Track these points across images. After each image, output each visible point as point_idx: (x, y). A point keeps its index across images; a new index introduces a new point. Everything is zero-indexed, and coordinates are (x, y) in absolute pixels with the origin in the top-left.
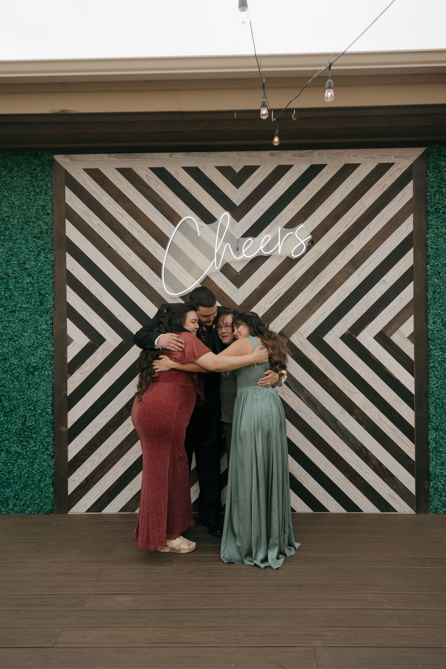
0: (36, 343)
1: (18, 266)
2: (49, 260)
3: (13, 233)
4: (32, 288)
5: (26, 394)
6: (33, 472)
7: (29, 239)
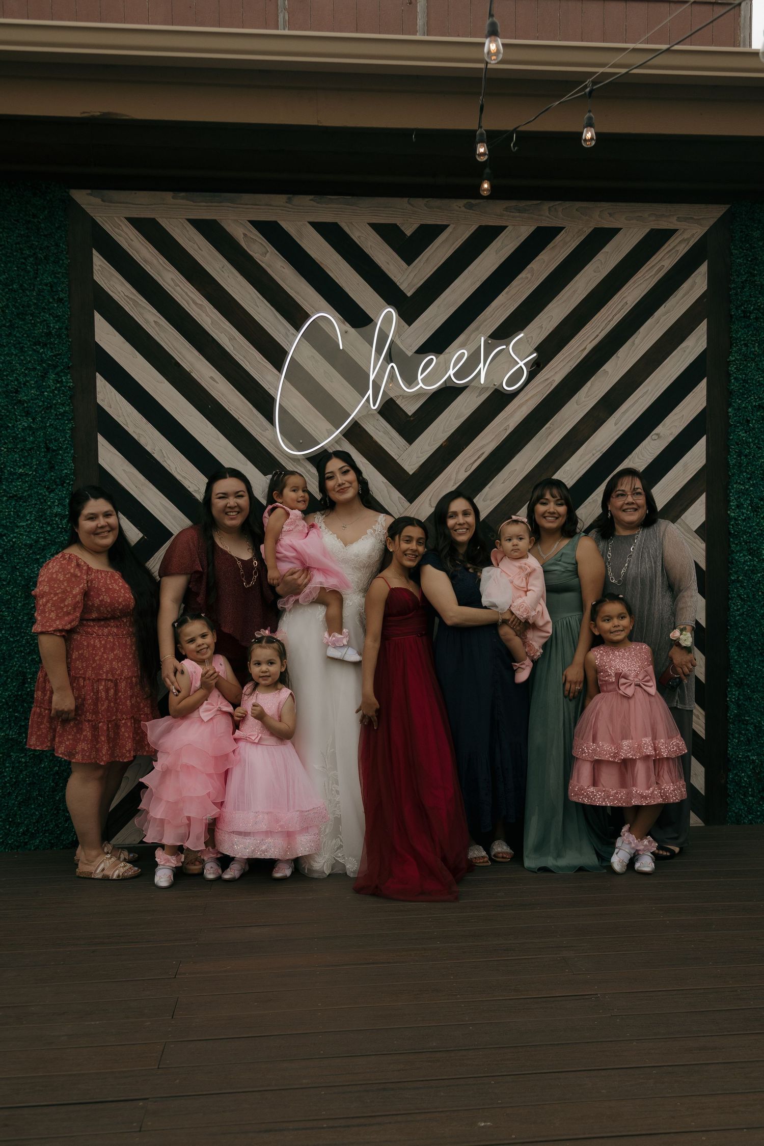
2: (65, 387)
5: (25, 633)
7: (26, 346)
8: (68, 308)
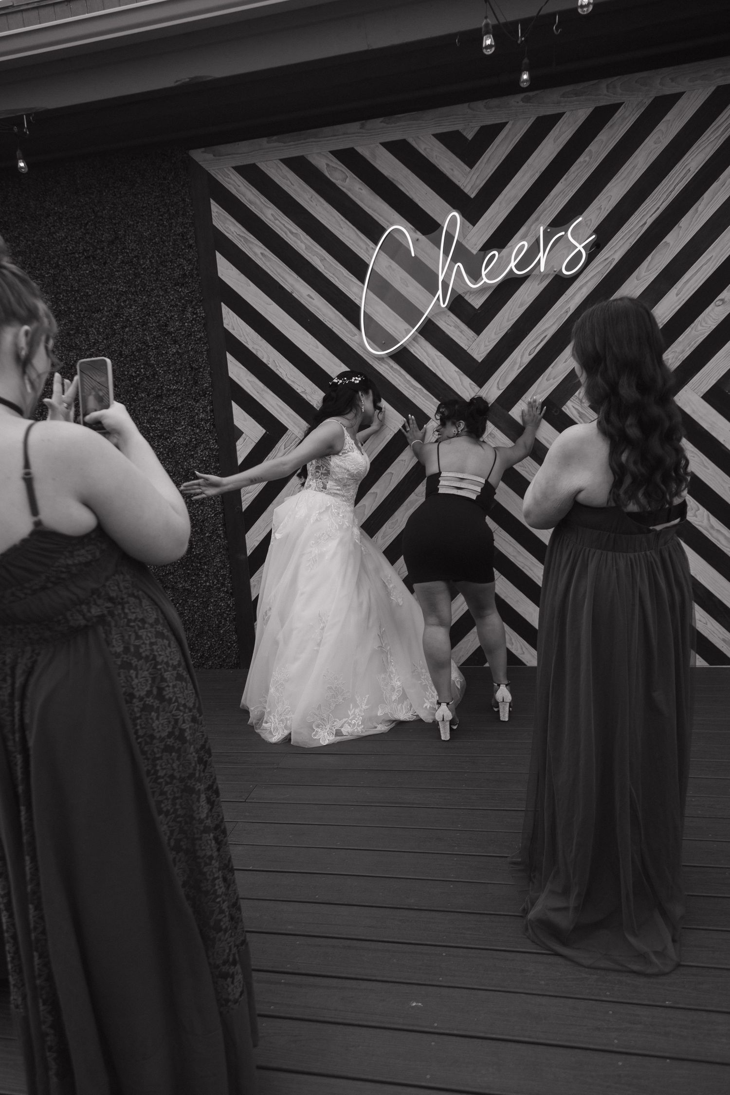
0: (193, 440)
1: (158, 329)
2: (200, 317)
3: (147, 280)
4: (180, 361)
6: (208, 614)
7: (169, 287)
8: (196, 252)
